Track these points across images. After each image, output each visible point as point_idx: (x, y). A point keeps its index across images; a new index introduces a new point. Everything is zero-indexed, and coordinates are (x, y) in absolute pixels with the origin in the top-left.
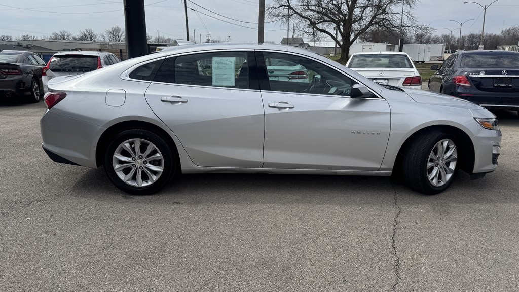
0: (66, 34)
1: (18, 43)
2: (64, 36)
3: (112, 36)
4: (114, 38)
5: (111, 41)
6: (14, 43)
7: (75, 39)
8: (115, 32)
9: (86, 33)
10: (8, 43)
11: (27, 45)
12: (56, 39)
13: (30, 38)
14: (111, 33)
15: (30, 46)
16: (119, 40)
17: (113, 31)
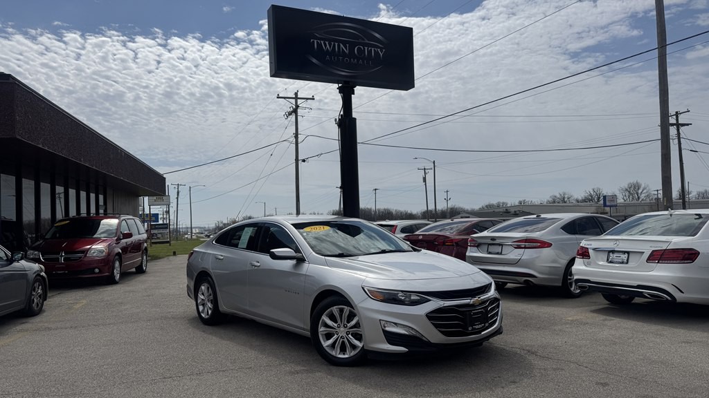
0: (566, 196)
1: (507, 210)
2: (564, 198)
3: (627, 193)
4: (631, 197)
5: (625, 201)
6: (501, 210)
7: (578, 201)
8: (632, 189)
9: (592, 193)
10: (496, 210)
11: (515, 212)
12: (554, 202)
13: (527, 204)
14: (626, 190)
15: (518, 212)
16: (639, 198)
17: (630, 188)
